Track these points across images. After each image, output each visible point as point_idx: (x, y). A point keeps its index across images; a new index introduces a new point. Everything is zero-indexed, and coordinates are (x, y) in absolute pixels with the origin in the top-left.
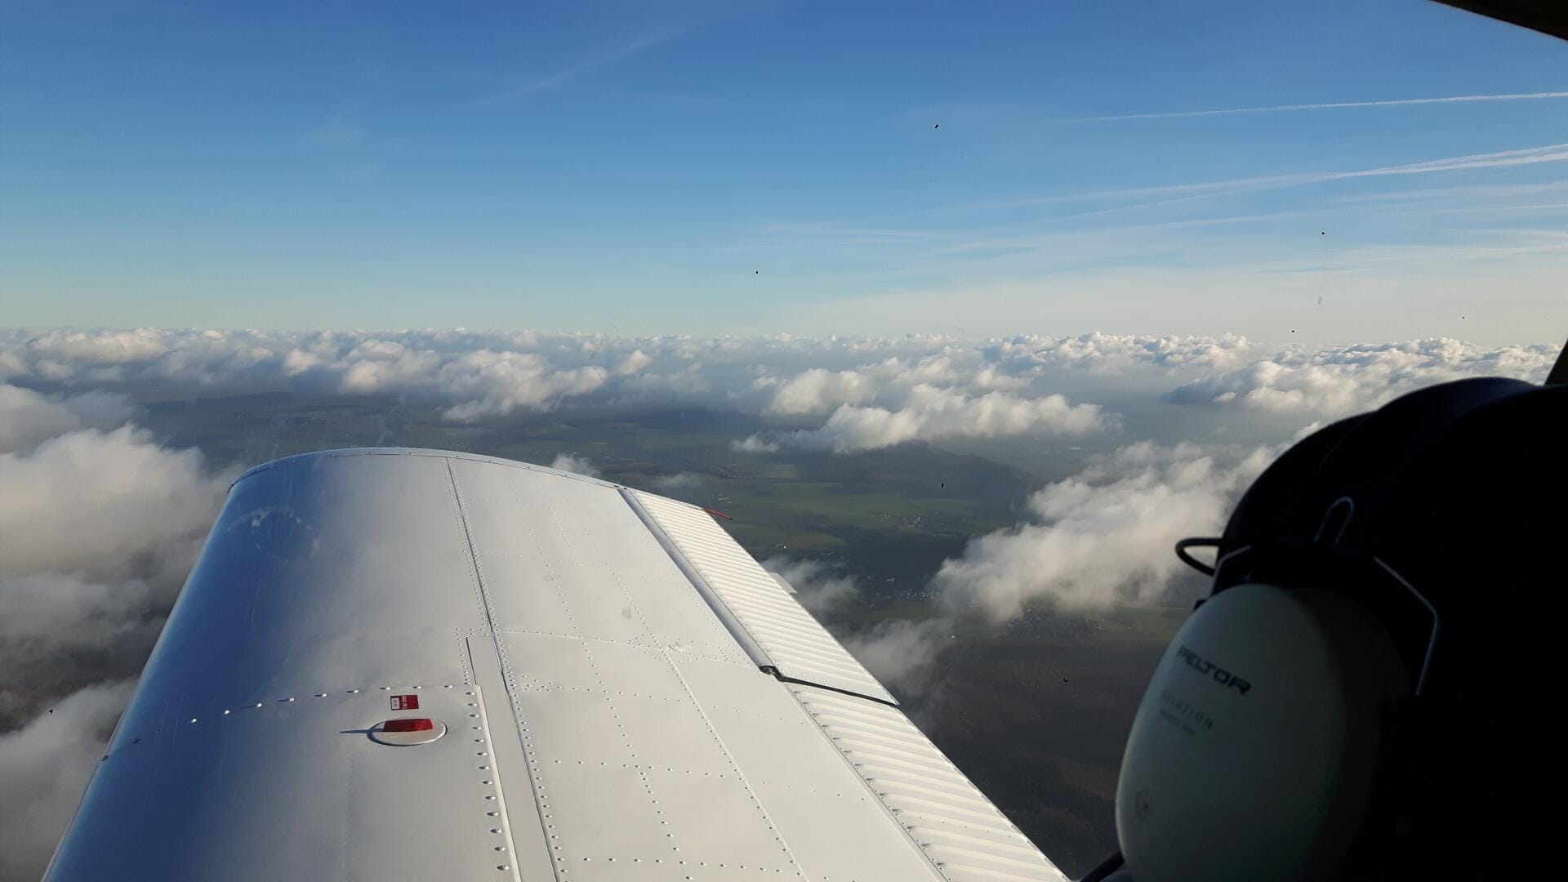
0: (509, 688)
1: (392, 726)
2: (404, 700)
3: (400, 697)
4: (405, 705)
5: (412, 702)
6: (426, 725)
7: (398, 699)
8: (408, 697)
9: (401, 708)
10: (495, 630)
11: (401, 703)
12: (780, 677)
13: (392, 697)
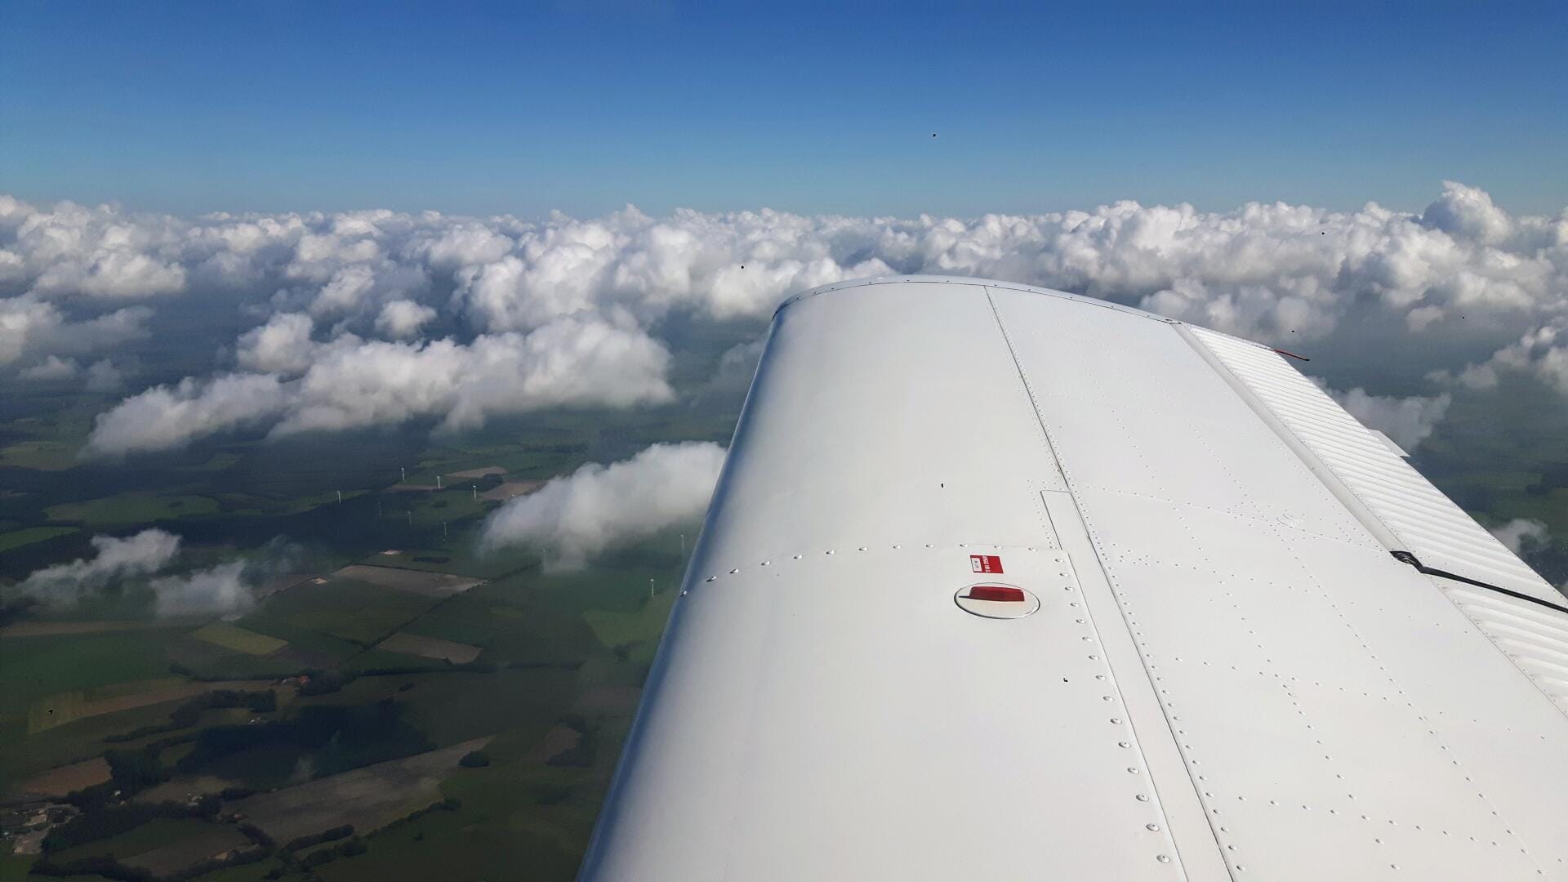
0: (1102, 558)
1: (978, 593)
2: (985, 561)
3: (981, 558)
4: (987, 567)
5: (994, 565)
6: (1016, 595)
7: (978, 560)
8: (988, 557)
9: (984, 571)
10: (1070, 486)
11: (983, 565)
12: (1418, 565)
13: (972, 557)
